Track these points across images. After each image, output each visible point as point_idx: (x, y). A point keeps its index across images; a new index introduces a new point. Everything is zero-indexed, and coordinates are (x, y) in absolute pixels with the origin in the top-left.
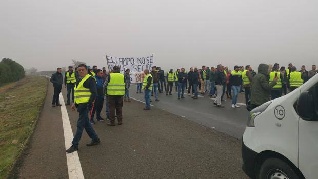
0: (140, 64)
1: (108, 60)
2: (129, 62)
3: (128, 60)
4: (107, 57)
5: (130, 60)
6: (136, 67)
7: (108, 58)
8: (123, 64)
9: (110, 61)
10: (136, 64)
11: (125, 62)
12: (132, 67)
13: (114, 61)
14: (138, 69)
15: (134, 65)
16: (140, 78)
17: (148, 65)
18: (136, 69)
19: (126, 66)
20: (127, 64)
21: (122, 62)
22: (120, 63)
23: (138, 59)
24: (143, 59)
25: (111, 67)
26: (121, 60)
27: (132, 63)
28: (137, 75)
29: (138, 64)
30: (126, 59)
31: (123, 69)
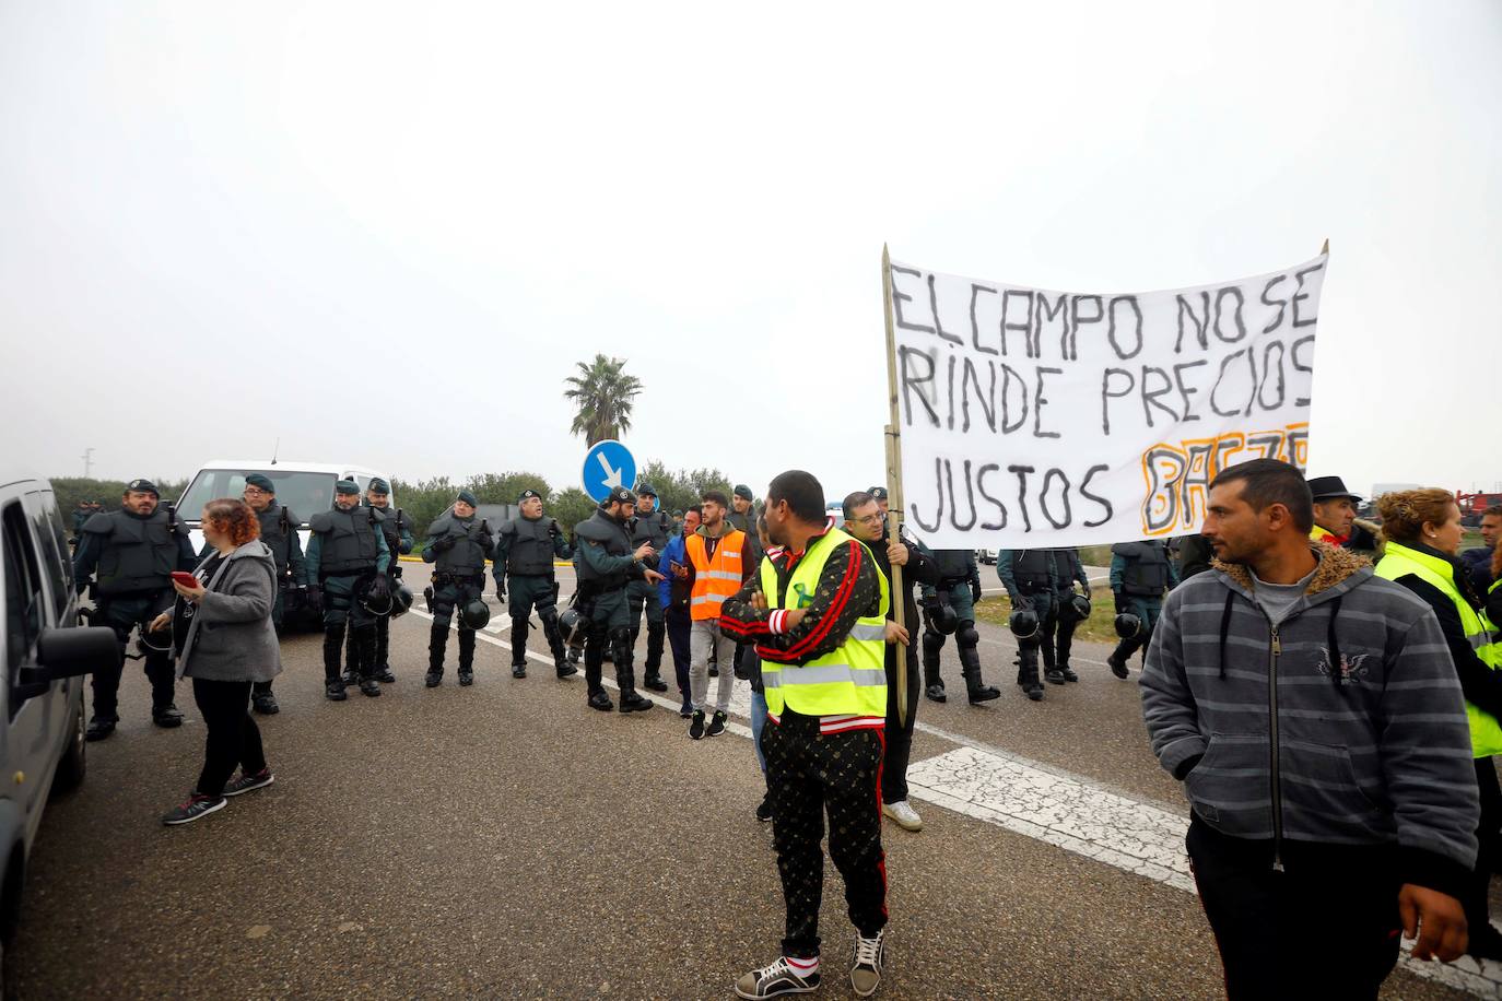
0: (1191, 350)
1: (894, 298)
2: (1091, 338)
3: (1086, 309)
4: (888, 268)
5: (1106, 307)
6: (1155, 383)
7: (903, 283)
8: (1033, 351)
9: (916, 311)
10: (1158, 352)
11: (1051, 332)
12: (1118, 383)
13: (956, 323)
14: (1173, 400)
15: (1134, 366)
16: (1181, 494)
17: (1270, 347)
18: (1158, 399)
19: (1059, 371)
20: (1065, 357)
21: (1022, 334)
22: (1003, 341)
23: (1180, 299)
24: (1229, 302)
25: (919, 380)
26: (1018, 311)
27: (1118, 340)
28: (1157, 461)
29: (1175, 353)
30: (1062, 299)
31: (1025, 410)
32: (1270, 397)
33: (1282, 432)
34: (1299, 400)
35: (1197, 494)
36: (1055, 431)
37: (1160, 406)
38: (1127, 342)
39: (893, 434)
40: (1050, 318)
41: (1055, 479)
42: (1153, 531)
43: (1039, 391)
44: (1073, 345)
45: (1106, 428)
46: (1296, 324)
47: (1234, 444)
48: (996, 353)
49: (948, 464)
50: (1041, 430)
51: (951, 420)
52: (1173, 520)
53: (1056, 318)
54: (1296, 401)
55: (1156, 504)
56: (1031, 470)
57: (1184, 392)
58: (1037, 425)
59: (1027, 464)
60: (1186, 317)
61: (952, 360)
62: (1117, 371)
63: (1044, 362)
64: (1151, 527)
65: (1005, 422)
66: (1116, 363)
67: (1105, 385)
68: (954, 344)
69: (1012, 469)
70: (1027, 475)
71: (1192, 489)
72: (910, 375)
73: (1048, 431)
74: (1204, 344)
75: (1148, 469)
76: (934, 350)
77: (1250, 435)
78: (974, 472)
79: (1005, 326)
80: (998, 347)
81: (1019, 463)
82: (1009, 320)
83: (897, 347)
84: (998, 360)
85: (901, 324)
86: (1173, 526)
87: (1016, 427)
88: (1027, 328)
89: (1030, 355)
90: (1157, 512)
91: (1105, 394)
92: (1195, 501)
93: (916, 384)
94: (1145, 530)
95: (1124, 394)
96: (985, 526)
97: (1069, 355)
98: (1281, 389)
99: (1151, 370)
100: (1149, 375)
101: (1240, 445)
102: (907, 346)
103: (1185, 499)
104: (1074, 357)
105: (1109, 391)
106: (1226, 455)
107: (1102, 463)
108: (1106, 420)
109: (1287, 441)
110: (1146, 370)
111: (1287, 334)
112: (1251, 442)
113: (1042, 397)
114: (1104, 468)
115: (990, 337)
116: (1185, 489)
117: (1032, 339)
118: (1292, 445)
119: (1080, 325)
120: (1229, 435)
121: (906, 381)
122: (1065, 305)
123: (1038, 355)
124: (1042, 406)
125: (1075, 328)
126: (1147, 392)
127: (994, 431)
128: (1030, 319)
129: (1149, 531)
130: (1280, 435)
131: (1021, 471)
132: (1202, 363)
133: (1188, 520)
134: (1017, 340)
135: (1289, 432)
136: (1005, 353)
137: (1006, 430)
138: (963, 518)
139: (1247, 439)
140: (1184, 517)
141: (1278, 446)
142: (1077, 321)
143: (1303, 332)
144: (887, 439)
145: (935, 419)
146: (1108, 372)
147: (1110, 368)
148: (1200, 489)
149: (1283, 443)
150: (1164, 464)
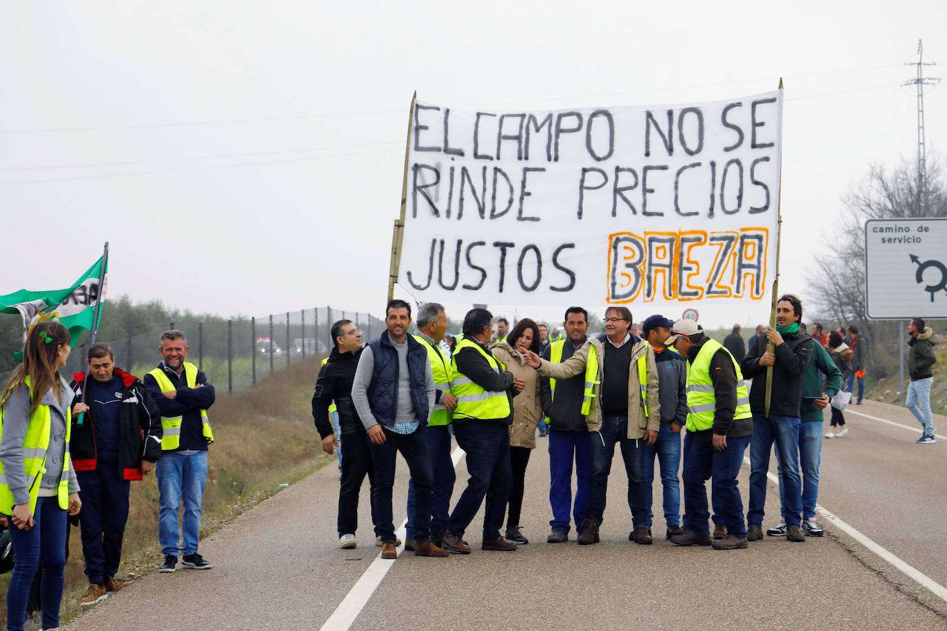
0: (659, 154)
1: (417, 128)
2: (571, 145)
3: (569, 123)
4: (416, 108)
5: (584, 123)
6: (626, 180)
7: (424, 117)
8: (523, 155)
9: (431, 138)
10: (629, 153)
11: (538, 142)
12: (593, 179)
13: (462, 140)
14: (635, 196)
15: (608, 166)
16: (646, 273)
17: (730, 163)
18: (625, 193)
19: (543, 170)
20: (549, 159)
21: (515, 143)
22: (499, 149)
23: (649, 115)
24: (691, 121)
25: (426, 186)
26: (511, 127)
27: (594, 146)
28: (621, 245)
29: (644, 157)
30: (550, 116)
31: (511, 202)
32: (731, 204)
33: (738, 233)
34: (752, 208)
35: (660, 275)
36: (536, 216)
37: (625, 199)
38: (601, 148)
39: (399, 226)
40: (538, 130)
41: (531, 253)
42: (615, 300)
43: (523, 186)
44: (556, 150)
45: (580, 214)
46: (754, 146)
47: (698, 240)
48: (491, 159)
49: (442, 243)
50: (524, 215)
51: (448, 212)
52: (636, 292)
53: (542, 130)
54: (749, 209)
55: (620, 279)
56: (512, 245)
57: (646, 191)
58: (520, 212)
59: (509, 241)
60: (653, 128)
61: (452, 169)
62: (593, 169)
63: (529, 164)
64: (614, 297)
65: (493, 210)
66: (591, 163)
67: (582, 181)
68: (455, 156)
69: (496, 244)
70: (508, 249)
71: (656, 272)
72: (419, 183)
73: (530, 216)
74: (670, 150)
75: (613, 250)
76: (439, 164)
77: (712, 233)
78: (464, 247)
79: (501, 137)
80: (493, 154)
81: (502, 240)
82: (504, 133)
83: (411, 164)
84: (491, 165)
85: (417, 148)
86: (635, 298)
87: (502, 214)
88: (518, 138)
89: (520, 158)
90: (622, 286)
91: (582, 187)
92: (657, 281)
93: (423, 189)
94: (608, 299)
95: (598, 188)
96: (465, 287)
97: (553, 158)
98: (740, 198)
99: (623, 170)
100: (620, 174)
101: (703, 240)
102: (419, 164)
103: (649, 278)
104: (556, 159)
105: (586, 184)
106: (690, 247)
107: (571, 243)
108: (581, 208)
109: (739, 241)
110: (618, 169)
111: (746, 154)
112: (712, 239)
113: (526, 190)
114: (571, 246)
115: (487, 147)
116: (650, 270)
117: (523, 146)
118: (742, 244)
119: (561, 135)
120: (693, 232)
121: (416, 188)
122: (551, 121)
123: (526, 158)
124: (525, 197)
125: (557, 136)
126: (618, 186)
127: (483, 217)
128: (520, 132)
129: (611, 300)
130: (735, 235)
131: (503, 246)
132: (664, 168)
133: (649, 295)
134: (510, 148)
135: (741, 233)
136: (498, 158)
137: (493, 216)
138: (448, 280)
139: (709, 236)
140: (646, 292)
141: (733, 243)
142: (559, 131)
143: (760, 153)
144: (394, 229)
145: (436, 212)
146: (585, 171)
147: (586, 168)
148: (663, 271)
149: (737, 241)
150: (626, 248)
